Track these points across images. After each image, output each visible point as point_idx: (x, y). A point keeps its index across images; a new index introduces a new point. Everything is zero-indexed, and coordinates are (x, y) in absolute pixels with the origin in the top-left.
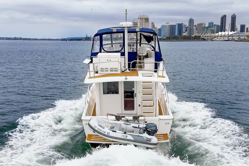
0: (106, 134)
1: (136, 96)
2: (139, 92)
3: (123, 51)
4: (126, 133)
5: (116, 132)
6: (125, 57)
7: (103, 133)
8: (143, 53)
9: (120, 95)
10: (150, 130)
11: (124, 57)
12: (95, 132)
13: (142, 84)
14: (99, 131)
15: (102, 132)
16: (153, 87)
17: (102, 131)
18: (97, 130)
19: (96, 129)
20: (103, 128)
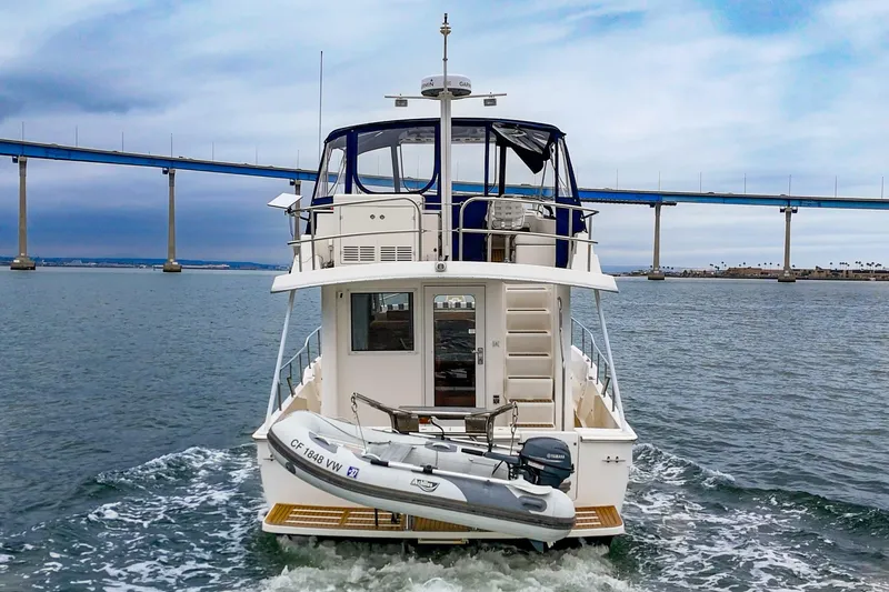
0: (343, 473)
1: (481, 361)
2: (496, 344)
3: (432, 192)
4: (434, 471)
5: (385, 465)
6: (440, 215)
7: (330, 469)
8: (511, 220)
9: (419, 355)
10: (542, 467)
11: (438, 211)
12: (297, 469)
13: (508, 316)
14: (312, 460)
15: (323, 465)
16: (549, 328)
17: (325, 461)
18: (306, 457)
19: (300, 452)
20: (333, 449)
